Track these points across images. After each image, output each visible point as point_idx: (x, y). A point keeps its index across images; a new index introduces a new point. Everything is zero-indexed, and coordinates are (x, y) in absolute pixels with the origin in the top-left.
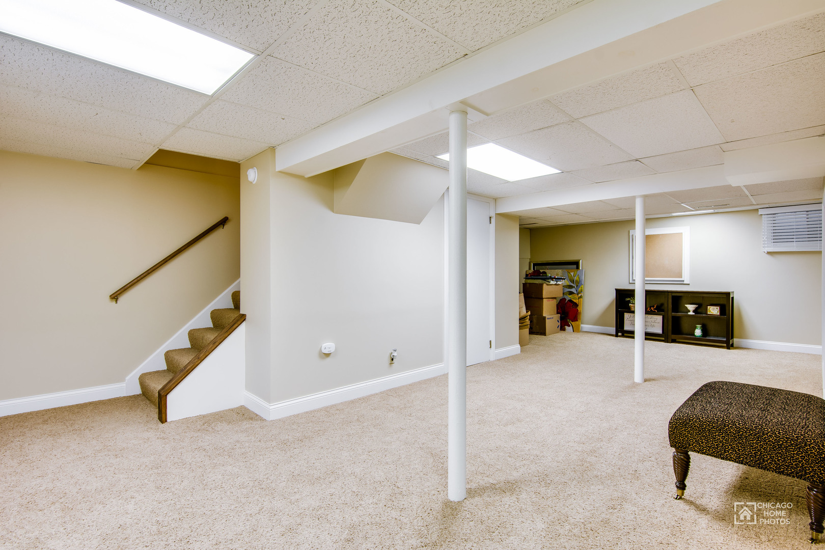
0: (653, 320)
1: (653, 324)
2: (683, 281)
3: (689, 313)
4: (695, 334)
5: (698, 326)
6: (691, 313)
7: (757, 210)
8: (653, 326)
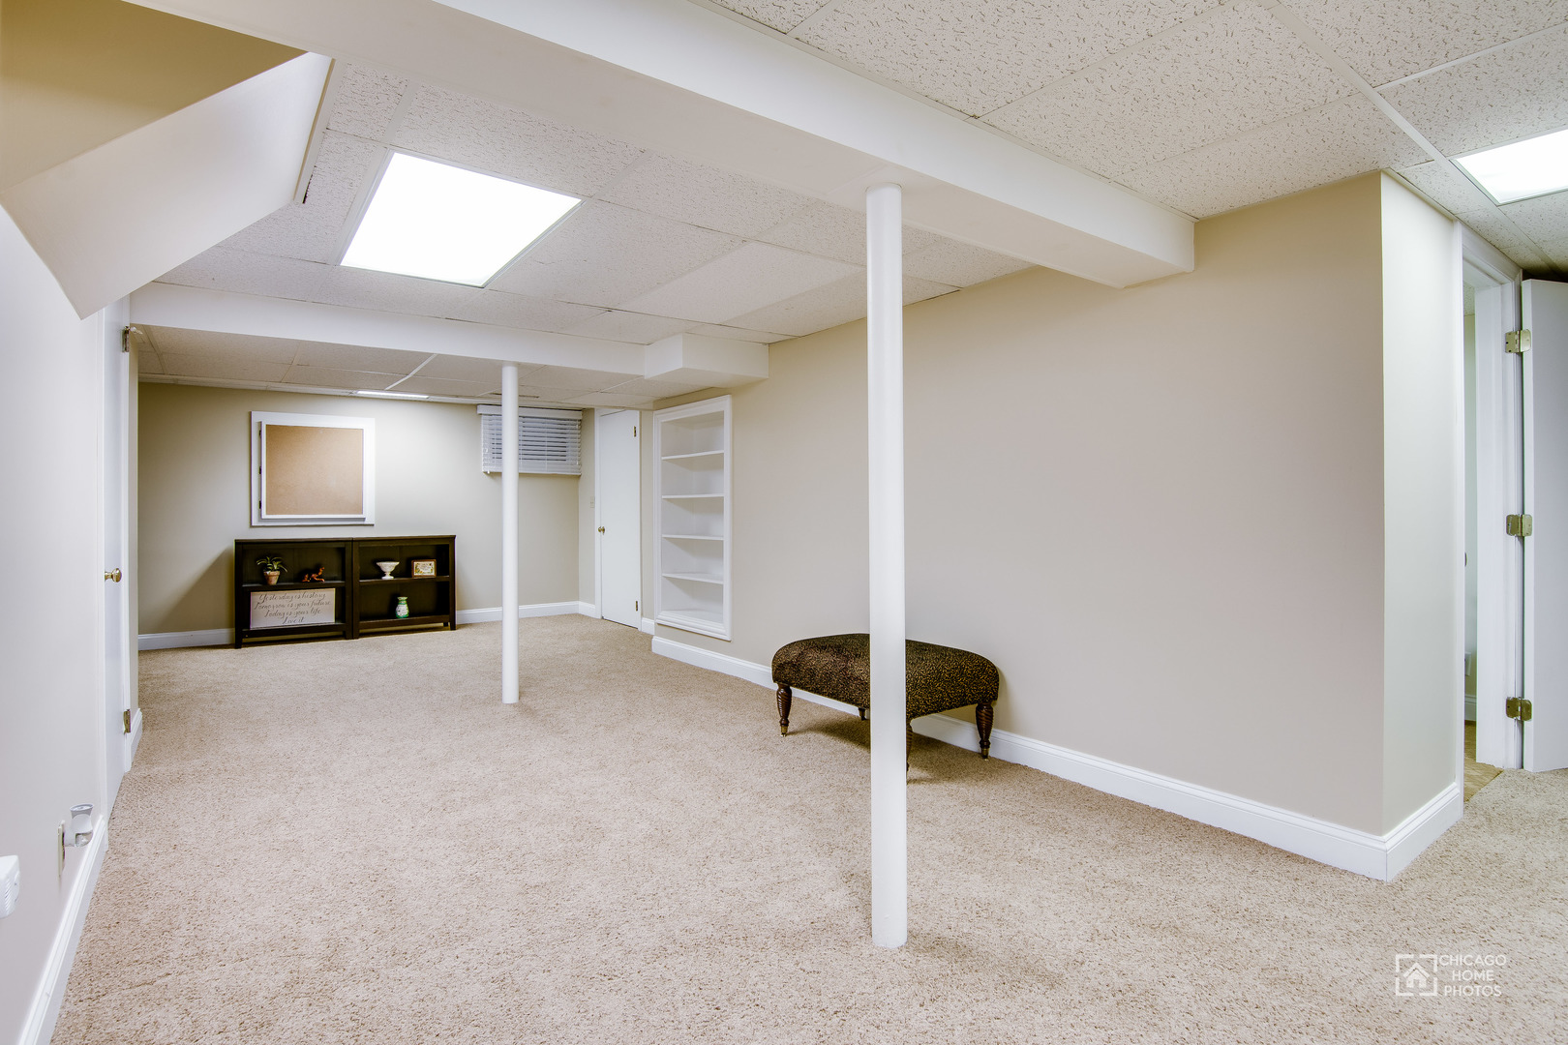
0: (316, 599)
1: (315, 607)
2: (364, 519)
3: (384, 578)
4: (399, 614)
5: (402, 598)
6: (388, 577)
7: (476, 406)
8: (318, 611)
